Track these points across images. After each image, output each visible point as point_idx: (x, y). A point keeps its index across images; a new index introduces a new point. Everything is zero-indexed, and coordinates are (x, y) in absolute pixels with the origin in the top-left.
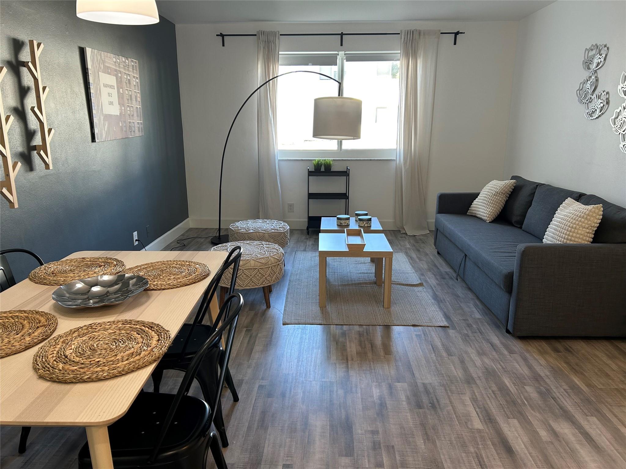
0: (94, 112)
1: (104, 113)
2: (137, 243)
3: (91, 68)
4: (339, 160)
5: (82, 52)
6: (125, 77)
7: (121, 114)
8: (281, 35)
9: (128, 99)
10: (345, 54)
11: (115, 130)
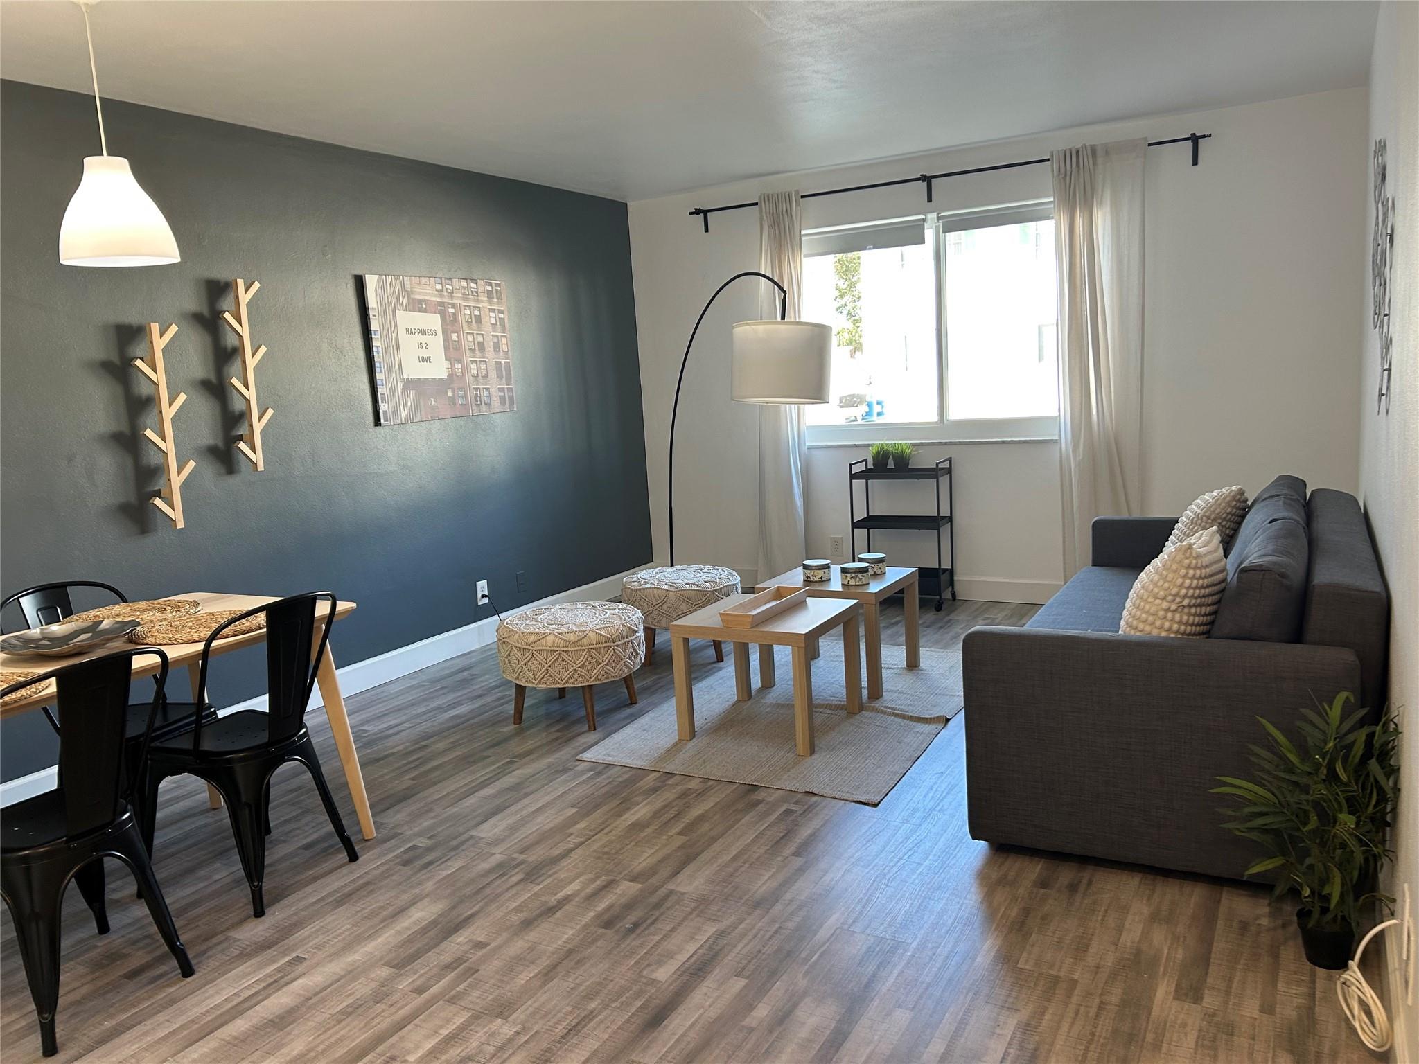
0: (379, 376)
1: (406, 377)
2: (486, 600)
3: (375, 306)
4: (933, 444)
5: (360, 283)
6: (468, 312)
7: (450, 376)
8: (802, 197)
9: (473, 351)
10: (939, 218)
11: (433, 403)
